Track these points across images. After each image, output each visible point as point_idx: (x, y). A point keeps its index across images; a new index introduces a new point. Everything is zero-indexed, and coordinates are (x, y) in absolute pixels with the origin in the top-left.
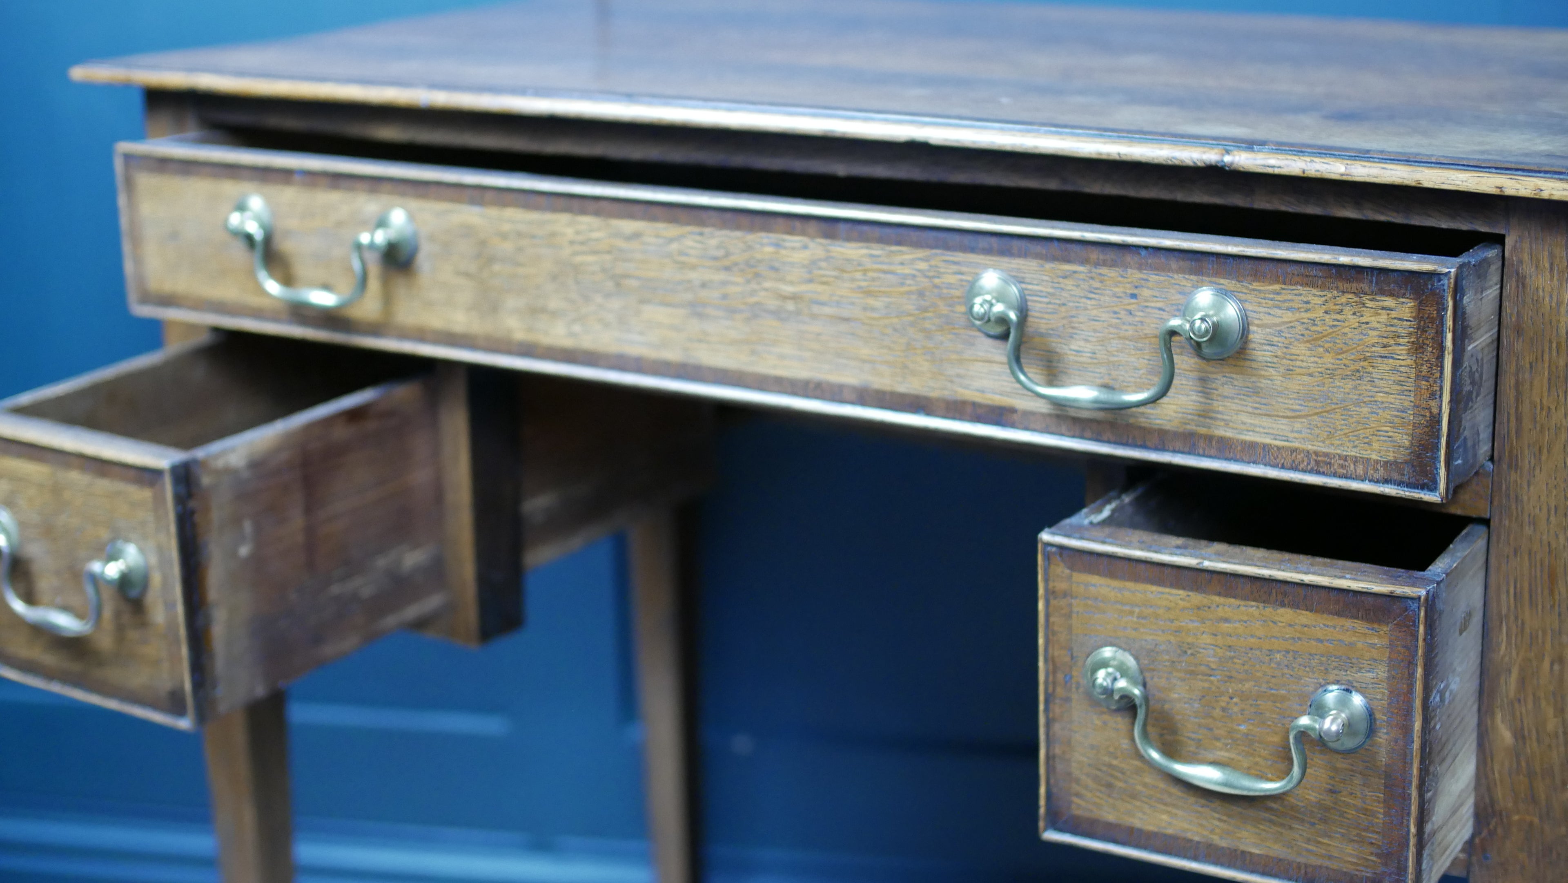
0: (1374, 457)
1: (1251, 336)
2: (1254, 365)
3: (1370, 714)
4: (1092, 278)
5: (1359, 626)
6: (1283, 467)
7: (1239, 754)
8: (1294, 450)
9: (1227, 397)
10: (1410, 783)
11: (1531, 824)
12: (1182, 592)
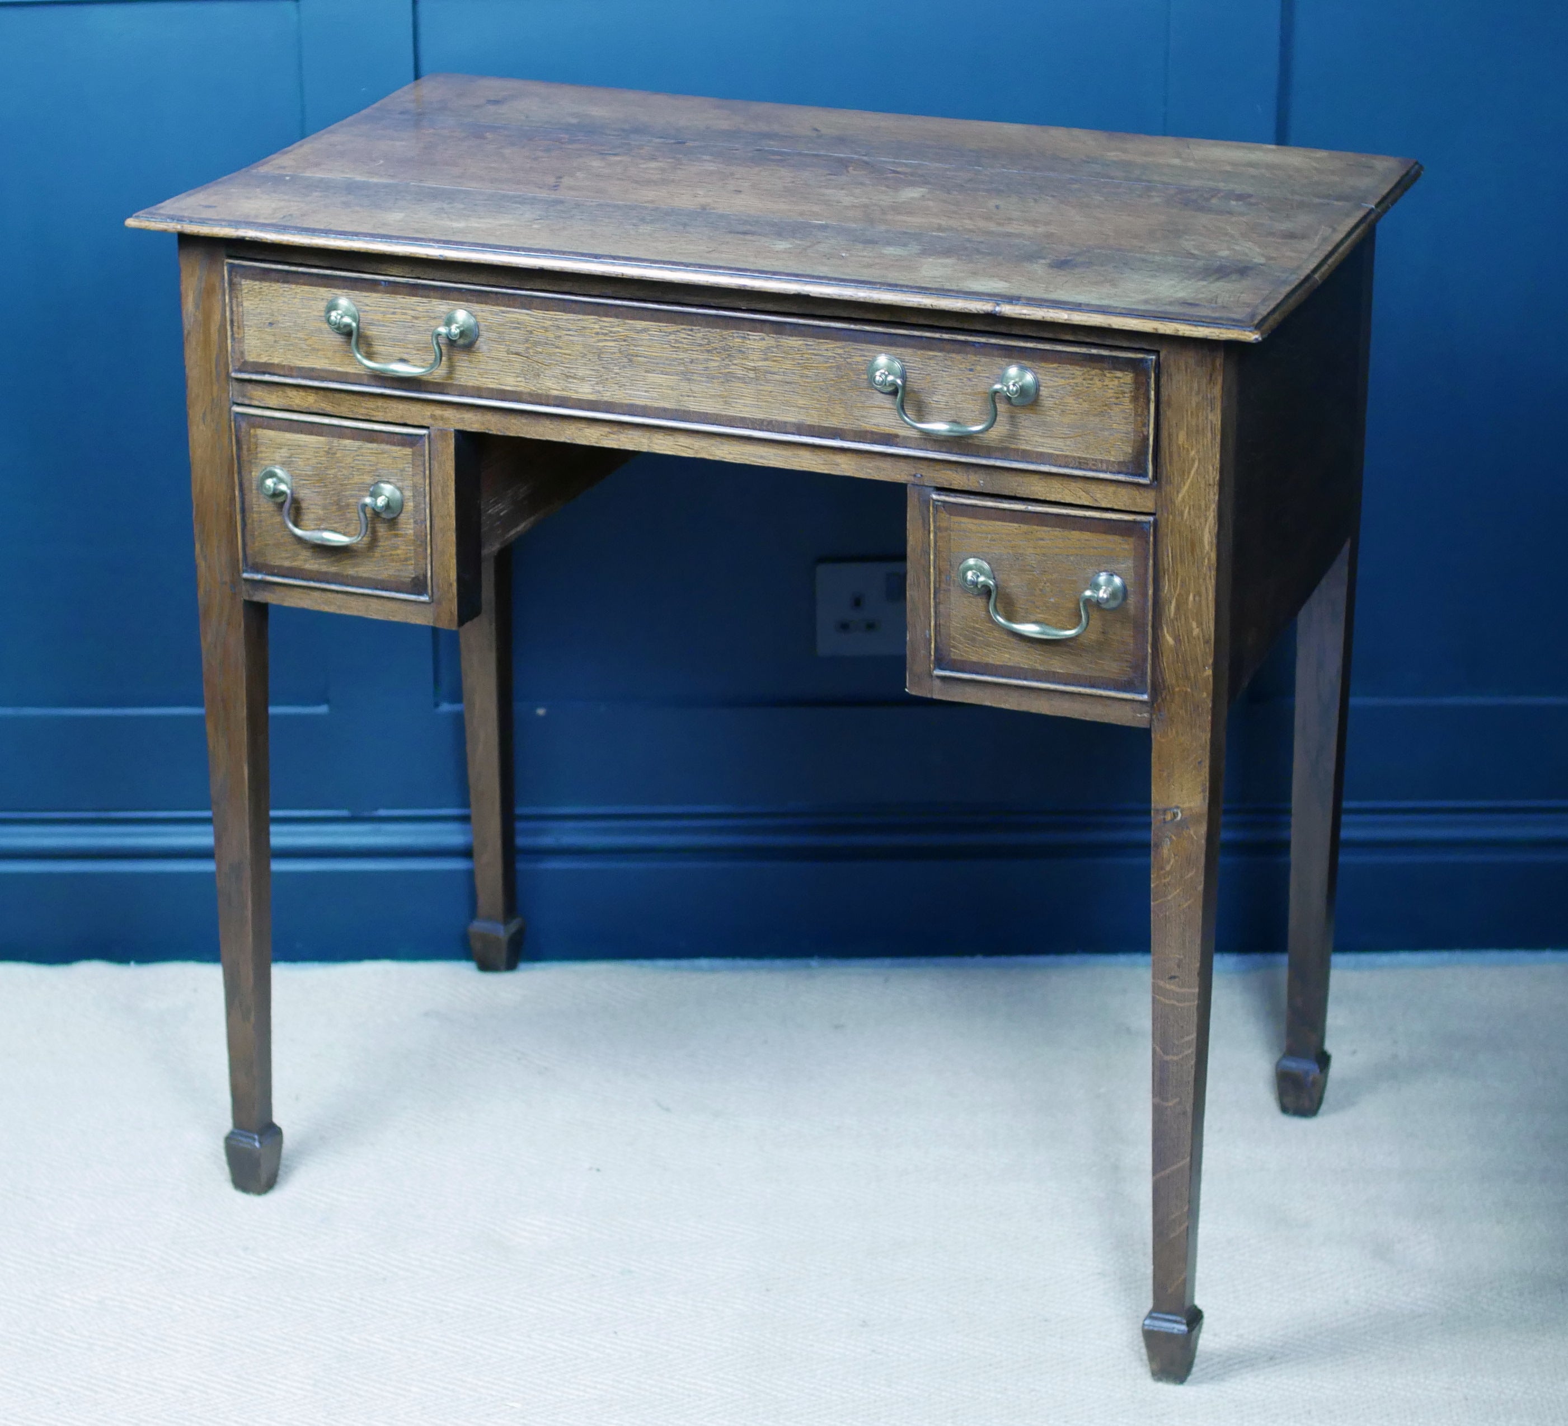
0: (1112, 459)
1: (1041, 393)
2: (1043, 409)
3: (1124, 586)
4: (946, 360)
5: (1117, 538)
6: (1060, 466)
7: (1051, 616)
8: (1067, 456)
9: (1026, 427)
10: (1147, 625)
11: (1186, 692)
12: (1016, 525)
